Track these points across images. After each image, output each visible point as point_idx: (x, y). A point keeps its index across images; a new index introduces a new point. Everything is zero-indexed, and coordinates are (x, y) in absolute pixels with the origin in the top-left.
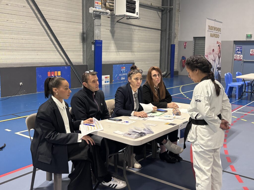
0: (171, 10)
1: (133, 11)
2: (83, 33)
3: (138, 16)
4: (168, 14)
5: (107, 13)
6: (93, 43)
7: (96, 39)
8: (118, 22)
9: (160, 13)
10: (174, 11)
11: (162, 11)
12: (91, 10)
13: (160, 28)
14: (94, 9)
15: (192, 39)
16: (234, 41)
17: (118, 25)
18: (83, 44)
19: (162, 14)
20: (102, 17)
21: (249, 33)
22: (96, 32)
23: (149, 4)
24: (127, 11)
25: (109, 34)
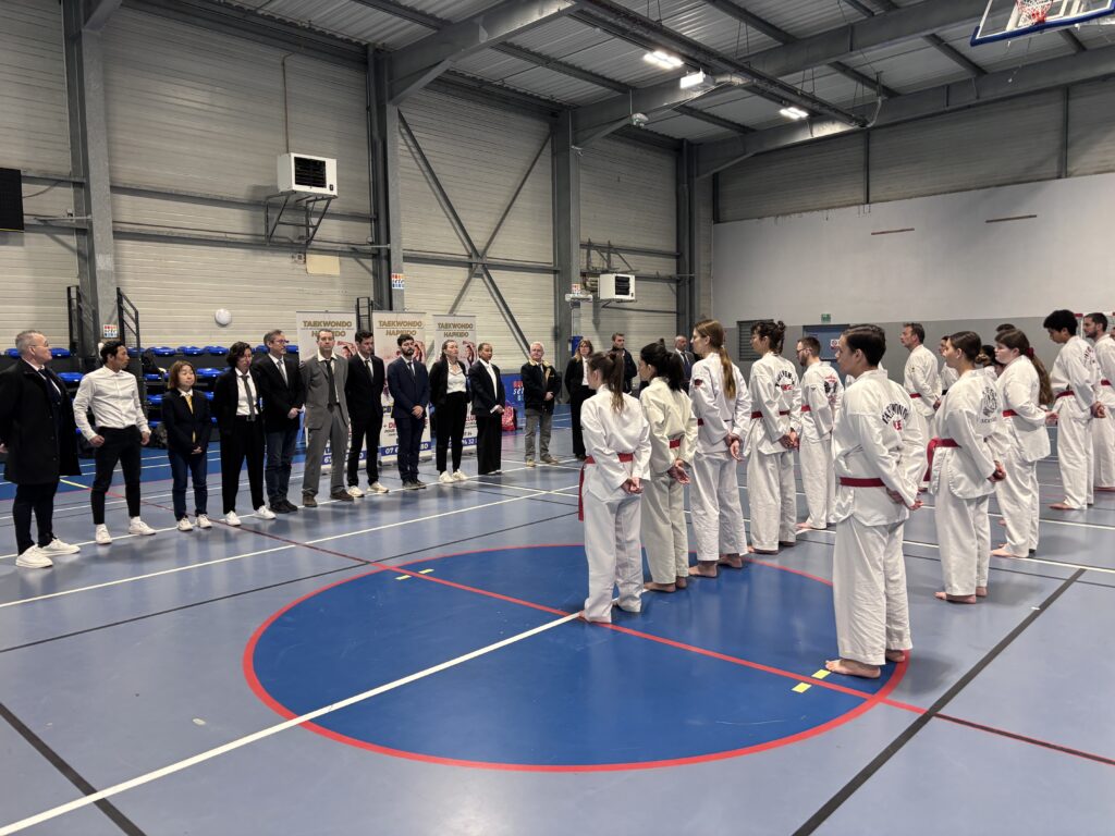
0: (691, 280)
1: (626, 292)
2: (556, 328)
3: (633, 298)
4: (688, 286)
5: (588, 299)
6: (570, 341)
7: (574, 334)
8: (604, 307)
9: (674, 286)
10: (696, 282)
11: (678, 281)
12: (568, 297)
13: (675, 310)
14: (571, 295)
15: (735, 326)
16: (804, 327)
17: (604, 312)
18: (556, 343)
19: (678, 287)
20: (582, 304)
21: (826, 313)
22: (575, 325)
23: (653, 273)
24: (617, 293)
25: (592, 325)
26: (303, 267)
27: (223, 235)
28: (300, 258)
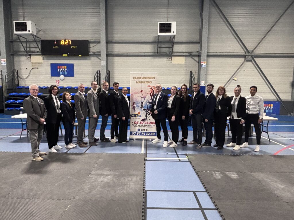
26: (171, 61)
27: (144, 53)
28: (170, 59)
